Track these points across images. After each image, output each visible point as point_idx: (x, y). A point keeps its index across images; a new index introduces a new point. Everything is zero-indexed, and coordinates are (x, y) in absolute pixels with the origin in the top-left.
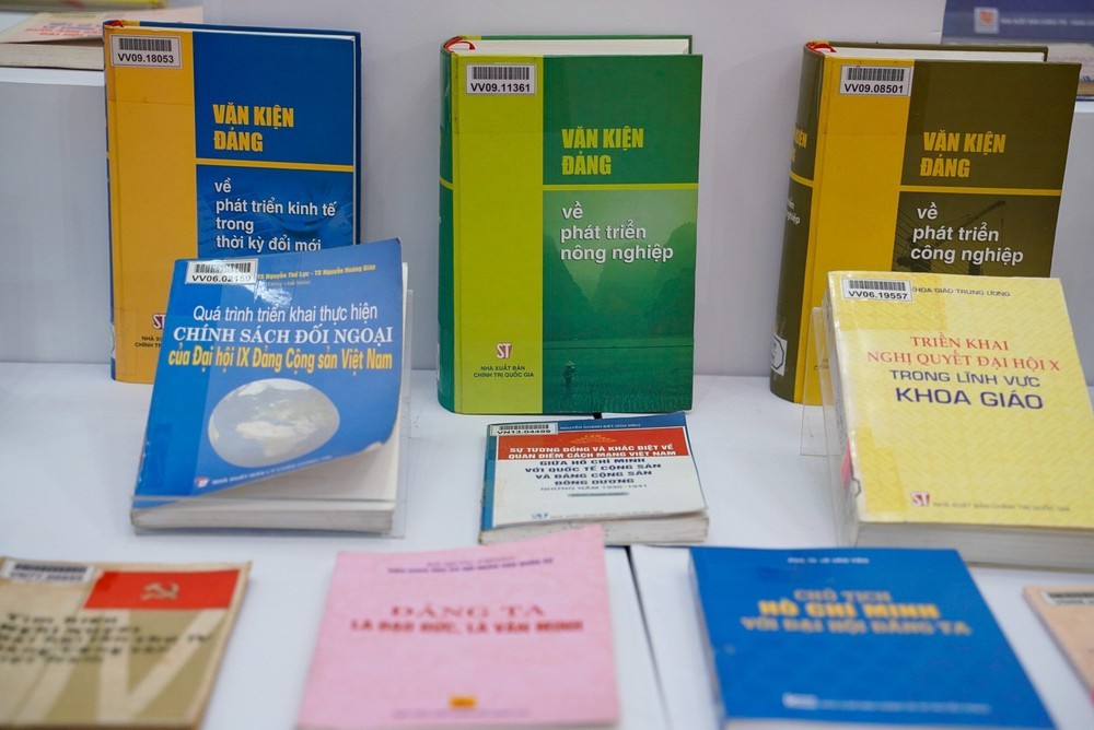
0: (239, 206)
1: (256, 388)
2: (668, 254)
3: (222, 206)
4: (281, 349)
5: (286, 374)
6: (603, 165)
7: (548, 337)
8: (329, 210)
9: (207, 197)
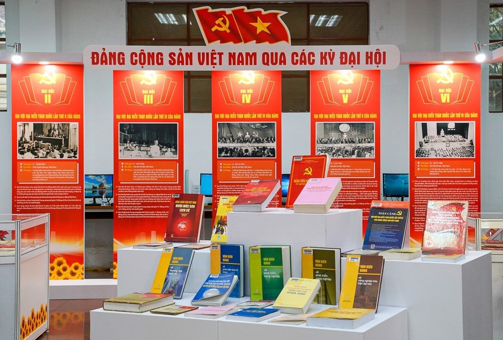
0: (226, 270)
1: (212, 289)
2: (279, 277)
3: (224, 269)
4: (216, 285)
5: (216, 288)
6: (269, 263)
7: (263, 289)
8: (237, 270)
9: (222, 268)
